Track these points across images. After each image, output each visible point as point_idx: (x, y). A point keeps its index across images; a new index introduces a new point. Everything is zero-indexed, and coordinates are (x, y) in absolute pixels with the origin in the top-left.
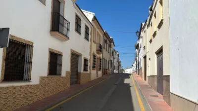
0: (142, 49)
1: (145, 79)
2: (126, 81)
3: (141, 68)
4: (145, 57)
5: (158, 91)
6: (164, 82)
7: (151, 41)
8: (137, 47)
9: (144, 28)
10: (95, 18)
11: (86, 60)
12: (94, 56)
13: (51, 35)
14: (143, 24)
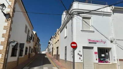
0: (52, 45)
1: (52, 56)
2: (46, 57)
3: (51, 52)
4: (53, 48)
5: (56, 59)
6: (58, 57)
7: (55, 44)
8: (49, 43)
9: (53, 38)
10: (36, 33)
11: (32, 49)
12: (34, 47)
13: (27, 42)
14: (53, 36)
